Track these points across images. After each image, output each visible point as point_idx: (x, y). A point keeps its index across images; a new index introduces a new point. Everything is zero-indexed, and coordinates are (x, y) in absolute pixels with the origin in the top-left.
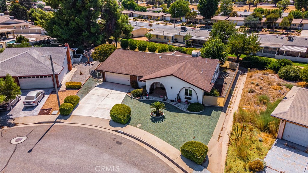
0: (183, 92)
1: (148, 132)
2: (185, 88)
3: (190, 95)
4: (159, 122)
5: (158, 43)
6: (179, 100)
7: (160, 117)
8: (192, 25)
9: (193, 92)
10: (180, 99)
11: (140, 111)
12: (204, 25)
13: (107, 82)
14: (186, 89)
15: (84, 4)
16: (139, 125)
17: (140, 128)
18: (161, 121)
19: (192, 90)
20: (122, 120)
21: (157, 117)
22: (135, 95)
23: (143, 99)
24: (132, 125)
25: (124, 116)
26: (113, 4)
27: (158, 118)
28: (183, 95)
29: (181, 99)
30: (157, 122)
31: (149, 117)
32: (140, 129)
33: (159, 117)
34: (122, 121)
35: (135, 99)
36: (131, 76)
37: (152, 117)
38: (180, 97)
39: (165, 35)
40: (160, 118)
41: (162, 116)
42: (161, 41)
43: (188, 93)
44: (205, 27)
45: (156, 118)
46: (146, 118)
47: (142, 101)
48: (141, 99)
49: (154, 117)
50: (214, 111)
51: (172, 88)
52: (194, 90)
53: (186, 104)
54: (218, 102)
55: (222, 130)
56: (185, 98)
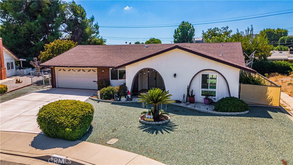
0: (198, 81)
1: (139, 154)
2: (201, 73)
3: (213, 86)
4: (163, 131)
6: (190, 98)
7: (164, 122)
9: (219, 78)
10: (193, 96)
11: (115, 116)
13: (58, 88)
14: (203, 75)
15: (41, 8)
16: (114, 141)
17: (116, 146)
18: (169, 129)
19: (217, 74)
20: (67, 127)
21: (157, 123)
22: (105, 96)
23: (120, 100)
24: (94, 141)
25: (74, 117)
26: (81, 12)
27: (159, 125)
28: (197, 89)
29: (195, 97)
30: (159, 131)
31: (138, 124)
32: (117, 148)
33: (161, 123)
34: (68, 129)
35: (104, 102)
37: (143, 123)
38: (192, 91)
40: (163, 124)
41: (167, 121)
43: (208, 82)
45: (155, 125)
46: (130, 126)
47: (119, 103)
48: (117, 101)
49: (148, 122)
50: (269, 112)
51: (175, 75)
52: (220, 75)
53: (206, 104)
54: (269, 97)
56: (203, 94)
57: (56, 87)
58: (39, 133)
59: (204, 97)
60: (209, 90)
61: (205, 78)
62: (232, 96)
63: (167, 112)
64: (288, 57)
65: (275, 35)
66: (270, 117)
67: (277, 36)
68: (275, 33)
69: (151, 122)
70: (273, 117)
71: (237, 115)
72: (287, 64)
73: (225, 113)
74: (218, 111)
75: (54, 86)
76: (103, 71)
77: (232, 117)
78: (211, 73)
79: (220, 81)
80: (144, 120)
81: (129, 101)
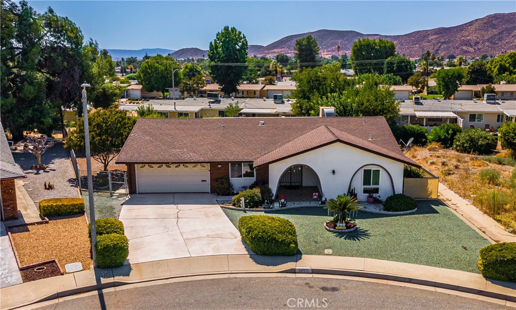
0: (360, 177)
1: (364, 257)
2: (363, 169)
3: (376, 182)
4: (363, 238)
7: (354, 228)
9: (382, 173)
10: (355, 195)
14: (365, 170)
16: (329, 251)
17: (336, 255)
18: (364, 235)
19: (381, 169)
20: (290, 243)
21: (349, 230)
28: (359, 185)
29: (357, 195)
30: (359, 238)
32: (339, 255)
33: (352, 230)
34: (292, 245)
35: (253, 211)
36: (213, 165)
38: (354, 190)
39: (179, 110)
40: (355, 231)
41: (356, 227)
43: (370, 176)
45: (348, 232)
47: (273, 211)
48: (270, 208)
49: (340, 231)
50: (433, 206)
51: (334, 172)
52: (383, 170)
53: (370, 203)
54: (429, 190)
55: (484, 232)
56: (365, 191)
57: (136, 193)
58: (247, 253)
59: (367, 195)
60: (372, 186)
61: (367, 173)
62: (396, 193)
63: (354, 218)
64: (415, 111)
65: (377, 50)
66: (436, 212)
67: (380, 52)
68: (376, 47)
69: (344, 230)
70: (439, 211)
71: (410, 214)
72: (420, 129)
73: (399, 213)
74: (389, 211)
75: (132, 191)
76: (220, 166)
77: (407, 216)
78: (373, 168)
79: (383, 176)
80: (335, 228)
81: (284, 208)
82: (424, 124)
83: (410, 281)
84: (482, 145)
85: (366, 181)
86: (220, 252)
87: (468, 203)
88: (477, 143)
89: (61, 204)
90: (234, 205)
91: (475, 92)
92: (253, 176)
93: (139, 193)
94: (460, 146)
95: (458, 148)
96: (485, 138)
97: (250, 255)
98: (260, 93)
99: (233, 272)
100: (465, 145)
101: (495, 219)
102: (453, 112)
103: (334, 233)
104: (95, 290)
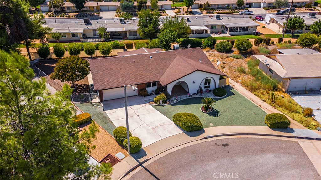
2: (205, 79)
3: (209, 83)
5: (68, 42)
8: (64, 15)
12: (78, 13)
16: (212, 124)
18: (218, 113)
19: (211, 78)
20: (201, 126)
27: (212, 112)
28: (203, 86)
29: (203, 90)
32: (217, 126)
35: (166, 105)
38: (201, 88)
39: (72, 31)
40: (214, 111)
42: (69, 40)
43: (207, 82)
44: (79, 16)
46: (205, 116)
47: (174, 104)
48: (172, 103)
49: (209, 112)
50: (230, 90)
51: (194, 82)
52: (213, 79)
53: (206, 92)
54: (226, 82)
55: (253, 101)
56: (205, 87)
57: (103, 101)
58: (183, 132)
59: (206, 89)
60: (208, 85)
66: (233, 94)
78: (208, 78)
79: (212, 81)
80: (206, 111)
81: (177, 102)
82: (195, 33)
83: (247, 134)
84: (228, 49)
85: (206, 84)
86: (173, 134)
87: (239, 85)
88: (226, 48)
89: (82, 119)
90: (156, 103)
91: (200, 4)
92: (156, 86)
93: (105, 101)
94: (219, 49)
95: (218, 50)
96: (229, 45)
97: (185, 133)
98: (96, 8)
99: (184, 143)
100: (221, 49)
101: (254, 94)
102: (205, 26)
103: (207, 113)
104: (139, 166)
